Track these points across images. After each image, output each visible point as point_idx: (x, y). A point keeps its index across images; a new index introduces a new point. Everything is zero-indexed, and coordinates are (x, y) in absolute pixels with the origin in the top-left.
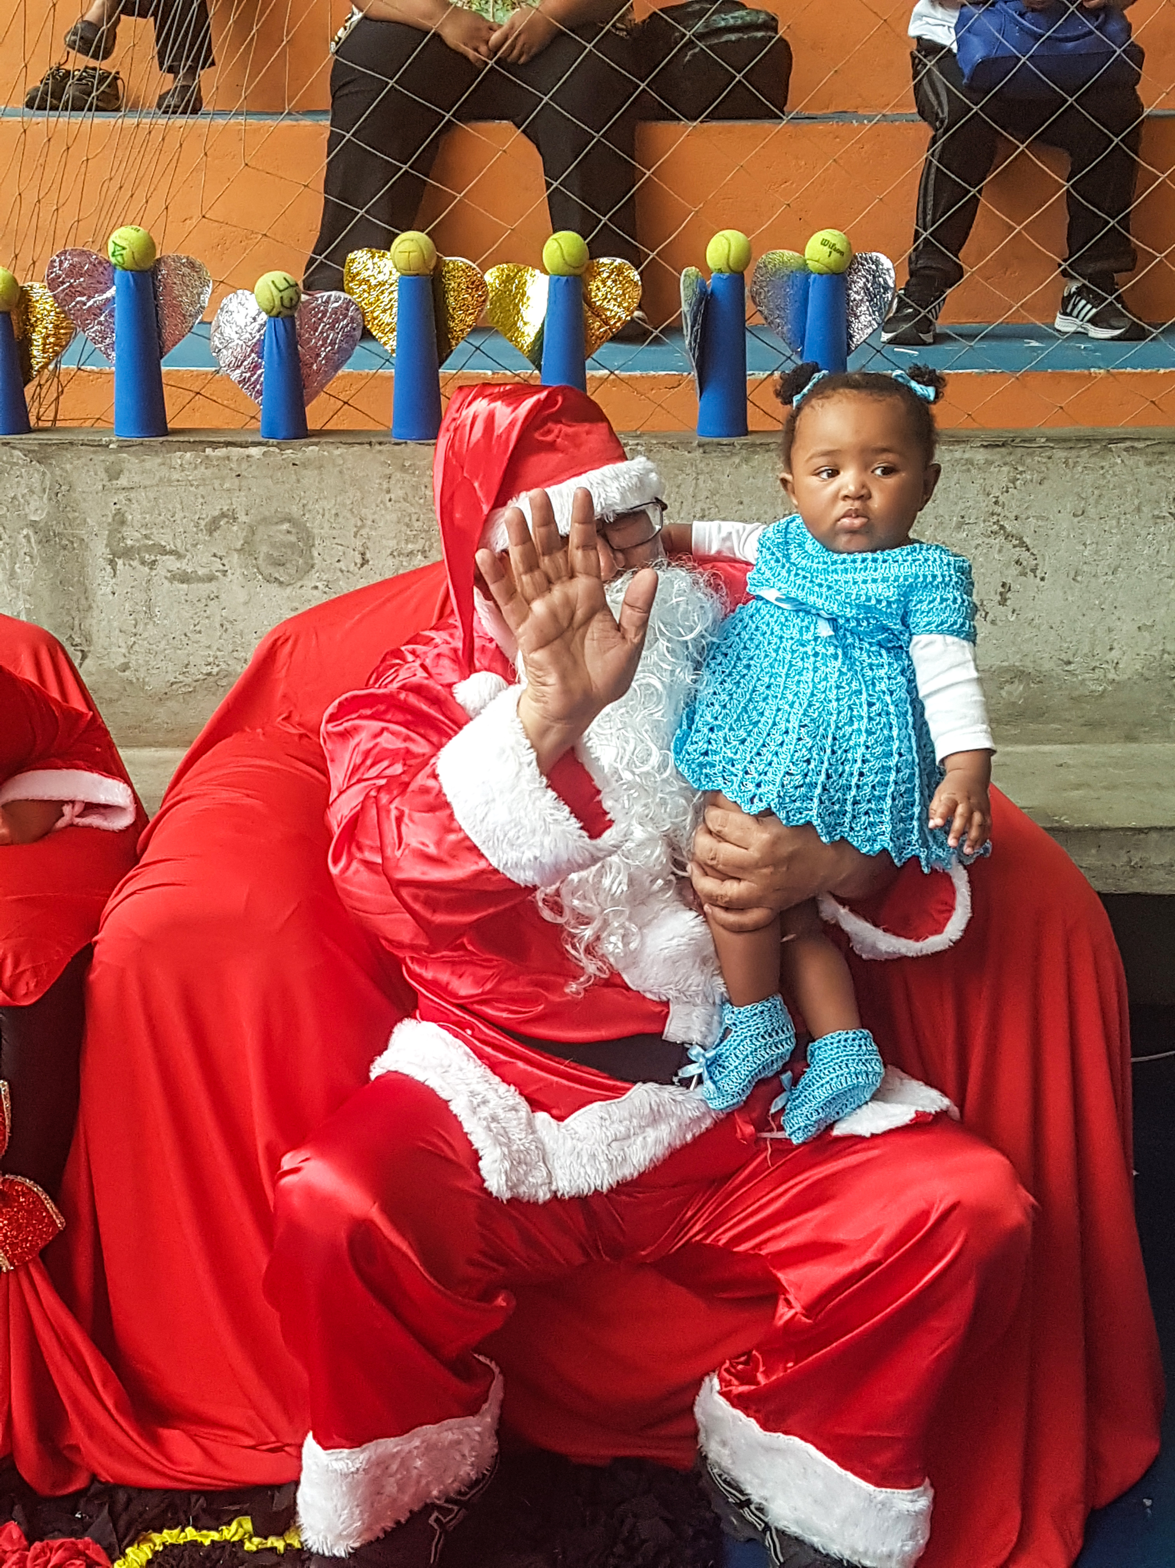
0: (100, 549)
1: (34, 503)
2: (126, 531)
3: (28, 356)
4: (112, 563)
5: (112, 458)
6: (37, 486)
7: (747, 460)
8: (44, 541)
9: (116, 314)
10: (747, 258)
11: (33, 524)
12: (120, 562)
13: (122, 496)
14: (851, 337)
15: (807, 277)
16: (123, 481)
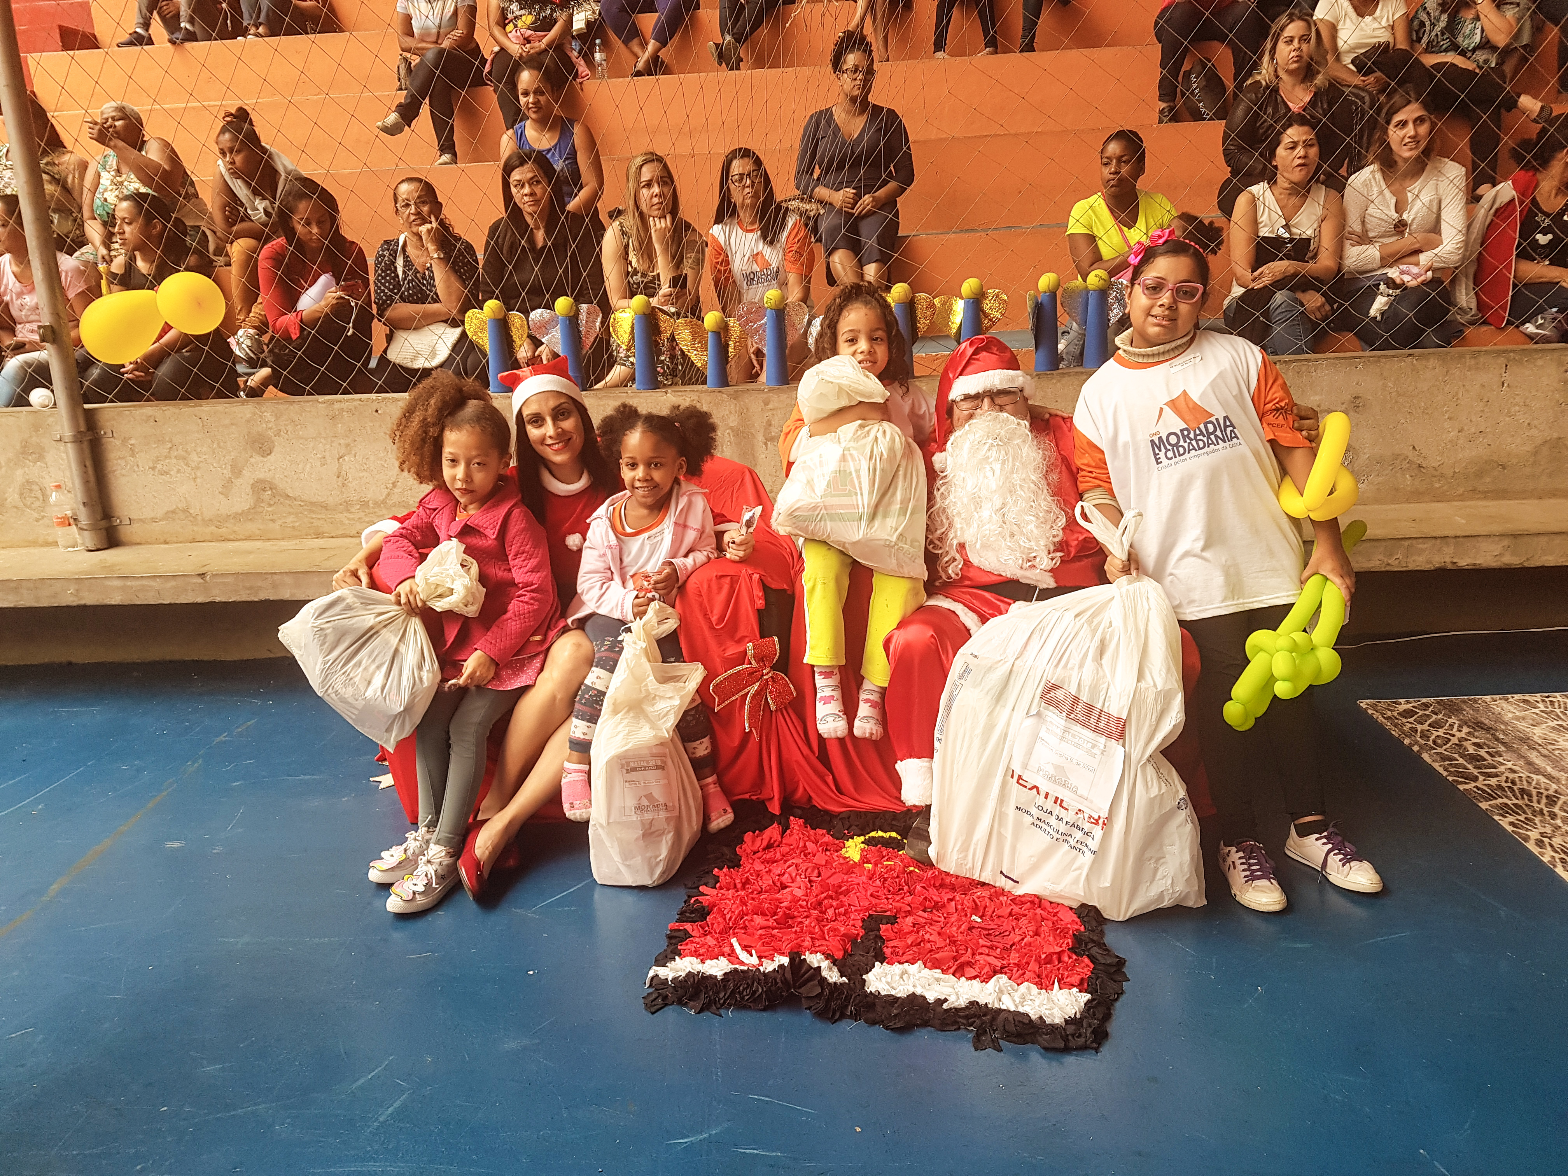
0: (760, 438)
1: (732, 418)
2: (772, 429)
3: (727, 352)
4: (766, 444)
5: (765, 396)
6: (733, 412)
7: (1059, 381)
8: (736, 435)
9: (767, 330)
10: (1058, 285)
11: (731, 428)
12: (769, 443)
13: (770, 413)
14: (1109, 320)
15: (1088, 292)
16: (771, 406)
